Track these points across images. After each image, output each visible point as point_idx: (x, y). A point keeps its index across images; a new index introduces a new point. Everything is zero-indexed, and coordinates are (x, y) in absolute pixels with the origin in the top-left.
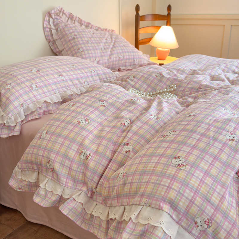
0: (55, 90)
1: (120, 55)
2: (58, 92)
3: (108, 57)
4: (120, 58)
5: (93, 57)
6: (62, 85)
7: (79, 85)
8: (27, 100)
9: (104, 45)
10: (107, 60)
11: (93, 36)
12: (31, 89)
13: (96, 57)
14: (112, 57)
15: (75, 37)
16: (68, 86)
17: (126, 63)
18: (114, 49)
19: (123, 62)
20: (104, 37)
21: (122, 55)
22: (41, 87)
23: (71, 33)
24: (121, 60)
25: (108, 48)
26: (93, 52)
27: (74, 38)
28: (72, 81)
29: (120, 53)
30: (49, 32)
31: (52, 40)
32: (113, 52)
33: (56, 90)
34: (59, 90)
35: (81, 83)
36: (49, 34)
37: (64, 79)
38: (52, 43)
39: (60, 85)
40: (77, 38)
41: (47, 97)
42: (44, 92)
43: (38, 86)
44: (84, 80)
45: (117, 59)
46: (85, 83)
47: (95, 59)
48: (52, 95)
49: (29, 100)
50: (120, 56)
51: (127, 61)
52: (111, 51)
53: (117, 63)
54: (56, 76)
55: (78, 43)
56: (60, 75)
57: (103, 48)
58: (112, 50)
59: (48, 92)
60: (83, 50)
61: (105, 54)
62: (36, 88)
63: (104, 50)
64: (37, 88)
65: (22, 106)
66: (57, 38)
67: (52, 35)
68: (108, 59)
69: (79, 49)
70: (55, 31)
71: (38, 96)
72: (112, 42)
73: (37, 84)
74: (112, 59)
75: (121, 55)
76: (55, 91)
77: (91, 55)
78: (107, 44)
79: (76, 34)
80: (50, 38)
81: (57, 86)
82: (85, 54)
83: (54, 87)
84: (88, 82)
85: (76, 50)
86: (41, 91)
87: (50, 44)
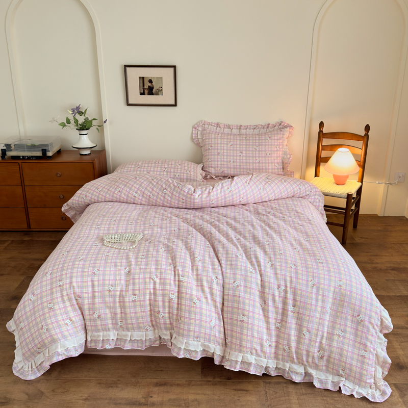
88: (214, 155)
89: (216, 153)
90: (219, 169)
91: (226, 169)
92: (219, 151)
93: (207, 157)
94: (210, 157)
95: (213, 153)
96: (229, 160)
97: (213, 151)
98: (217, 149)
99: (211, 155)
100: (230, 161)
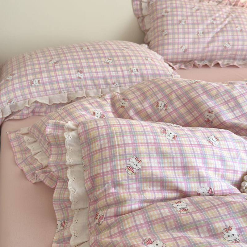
0: (62, 88)
1: (227, 43)
2: (66, 91)
3: (206, 45)
4: (225, 47)
5: (178, 43)
6: (75, 84)
7: (104, 86)
8: (19, 96)
9: (205, 27)
10: (201, 49)
11: (195, 14)
12: (30, 84)
13: (184, 43)
14: (211, 45)
15: (166, 14)
16: (84, 86)
17: (236, 55)
18: (220, 34)
19: (229, 53)
20: (211, 16)
21: (231, 44)
22: (44, 84)
23: (163, 9)
24: (227, 51)
25: (209, 33)
26: (181, 36)
27: (163, 16)
28: (93, 80)
29: (228, 40)
30: (139, 5)
31: (140, 16)
32: (216, 38)
33: (64, 89)
34: (69, 90)
35: (107, 84)
36: (139, 7)
37: (82, 77)
38: (141, 19)
39: (73, 84)
40: (167, 16)
41: (47, 95)
42: (45, 89)
43: (40, 82)
44: (114, 80)
45: (221, 48)
46: (115, 85)
47: (182, 47)
48: (55, 94)
49: (21, 97)
50: (227, 46)
51: (239, 53)
52: (213, 37)
53: (219, 53)
54: (73, 71)
55: (165, 23)
56: (78, 71)
57: (201, 31)
58: (216, 36)
59: (51, 90)
60: (168, 33)
61: (201, 40)
62: (37, 84)
63: (202, 34)
64: (39, 84)
65: (10, 101)
66: (146, 14)
67: (141, 9)
68: (204, 48)
69: (163, 31)
70: (146, 5)
71: (35, 94)
72: (221, 24)
73: (40, 80)
74: (210, 49)
75: (229, 44)
76: (62, 90)
77: (176, 41)
78: (210, 27)
79: (169, 10)
80: (139, 13)
81: (67, 85)
82: (168, 39)
83: (62, 85)
84: (120, 83)
85: (159, 33)
86: (41, 88)
87: (139, 20)
88: (173, 24)
89: (175, 22)
90: (180, 46)
91: (191, 46)
92: (180, 18)
93: (160, 29)
94: (165, 27)
95: (170, 22)
96: (196, 30)
97: (170, 18)
98: (177, 15)
99: (167, 25)
100: (198, 33)
